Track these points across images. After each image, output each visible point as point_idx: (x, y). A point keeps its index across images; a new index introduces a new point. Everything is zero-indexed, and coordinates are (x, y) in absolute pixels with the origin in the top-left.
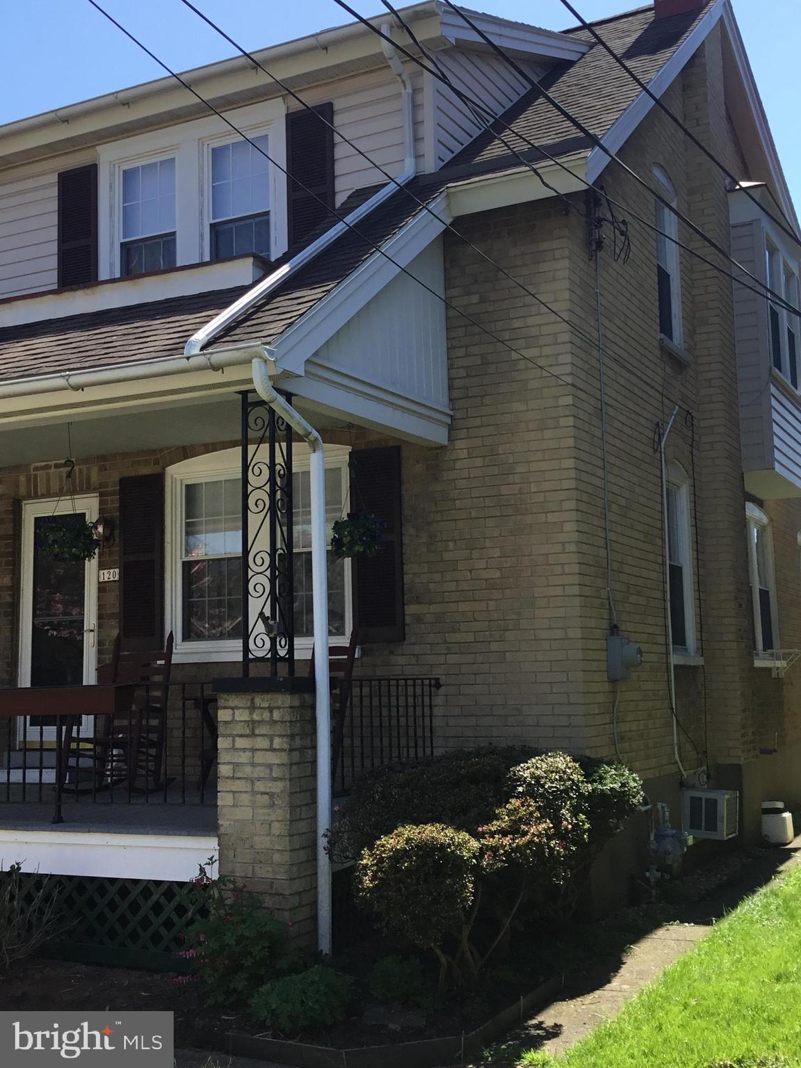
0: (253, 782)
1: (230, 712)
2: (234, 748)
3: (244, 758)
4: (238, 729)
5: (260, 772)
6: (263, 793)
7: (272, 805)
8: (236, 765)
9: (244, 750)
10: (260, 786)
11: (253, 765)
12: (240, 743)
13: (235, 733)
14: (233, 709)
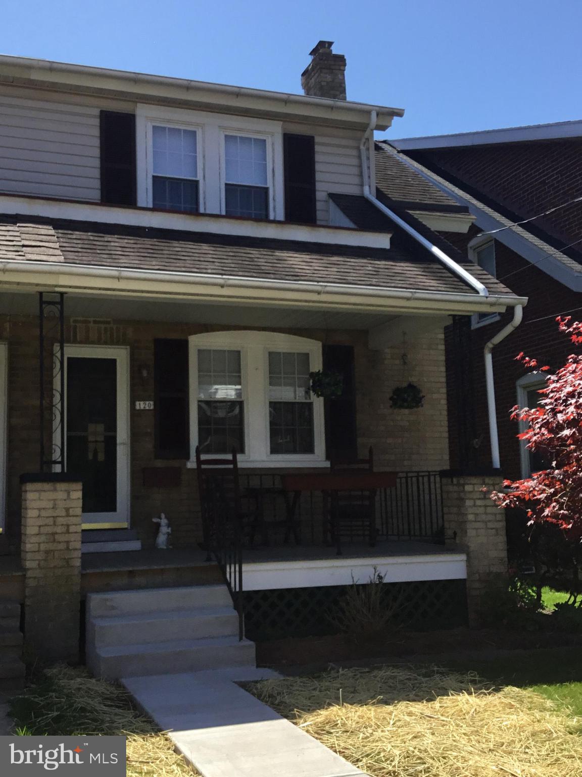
0: (486, 523)
1: (471, 486)
2: (475, 505)
3: (481, 510)
4: (477, 496)
5: (490, 517)
6: (492, 529)
7: (497, 534)
8: (476, 515)
9: (480, 506)
10: (490, 525)
11: (486, 513)
12: (479, 503)
13: (475, 497)
14: (473, 484)
